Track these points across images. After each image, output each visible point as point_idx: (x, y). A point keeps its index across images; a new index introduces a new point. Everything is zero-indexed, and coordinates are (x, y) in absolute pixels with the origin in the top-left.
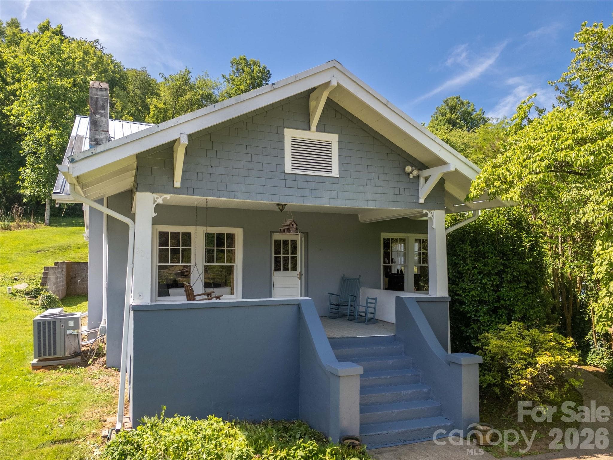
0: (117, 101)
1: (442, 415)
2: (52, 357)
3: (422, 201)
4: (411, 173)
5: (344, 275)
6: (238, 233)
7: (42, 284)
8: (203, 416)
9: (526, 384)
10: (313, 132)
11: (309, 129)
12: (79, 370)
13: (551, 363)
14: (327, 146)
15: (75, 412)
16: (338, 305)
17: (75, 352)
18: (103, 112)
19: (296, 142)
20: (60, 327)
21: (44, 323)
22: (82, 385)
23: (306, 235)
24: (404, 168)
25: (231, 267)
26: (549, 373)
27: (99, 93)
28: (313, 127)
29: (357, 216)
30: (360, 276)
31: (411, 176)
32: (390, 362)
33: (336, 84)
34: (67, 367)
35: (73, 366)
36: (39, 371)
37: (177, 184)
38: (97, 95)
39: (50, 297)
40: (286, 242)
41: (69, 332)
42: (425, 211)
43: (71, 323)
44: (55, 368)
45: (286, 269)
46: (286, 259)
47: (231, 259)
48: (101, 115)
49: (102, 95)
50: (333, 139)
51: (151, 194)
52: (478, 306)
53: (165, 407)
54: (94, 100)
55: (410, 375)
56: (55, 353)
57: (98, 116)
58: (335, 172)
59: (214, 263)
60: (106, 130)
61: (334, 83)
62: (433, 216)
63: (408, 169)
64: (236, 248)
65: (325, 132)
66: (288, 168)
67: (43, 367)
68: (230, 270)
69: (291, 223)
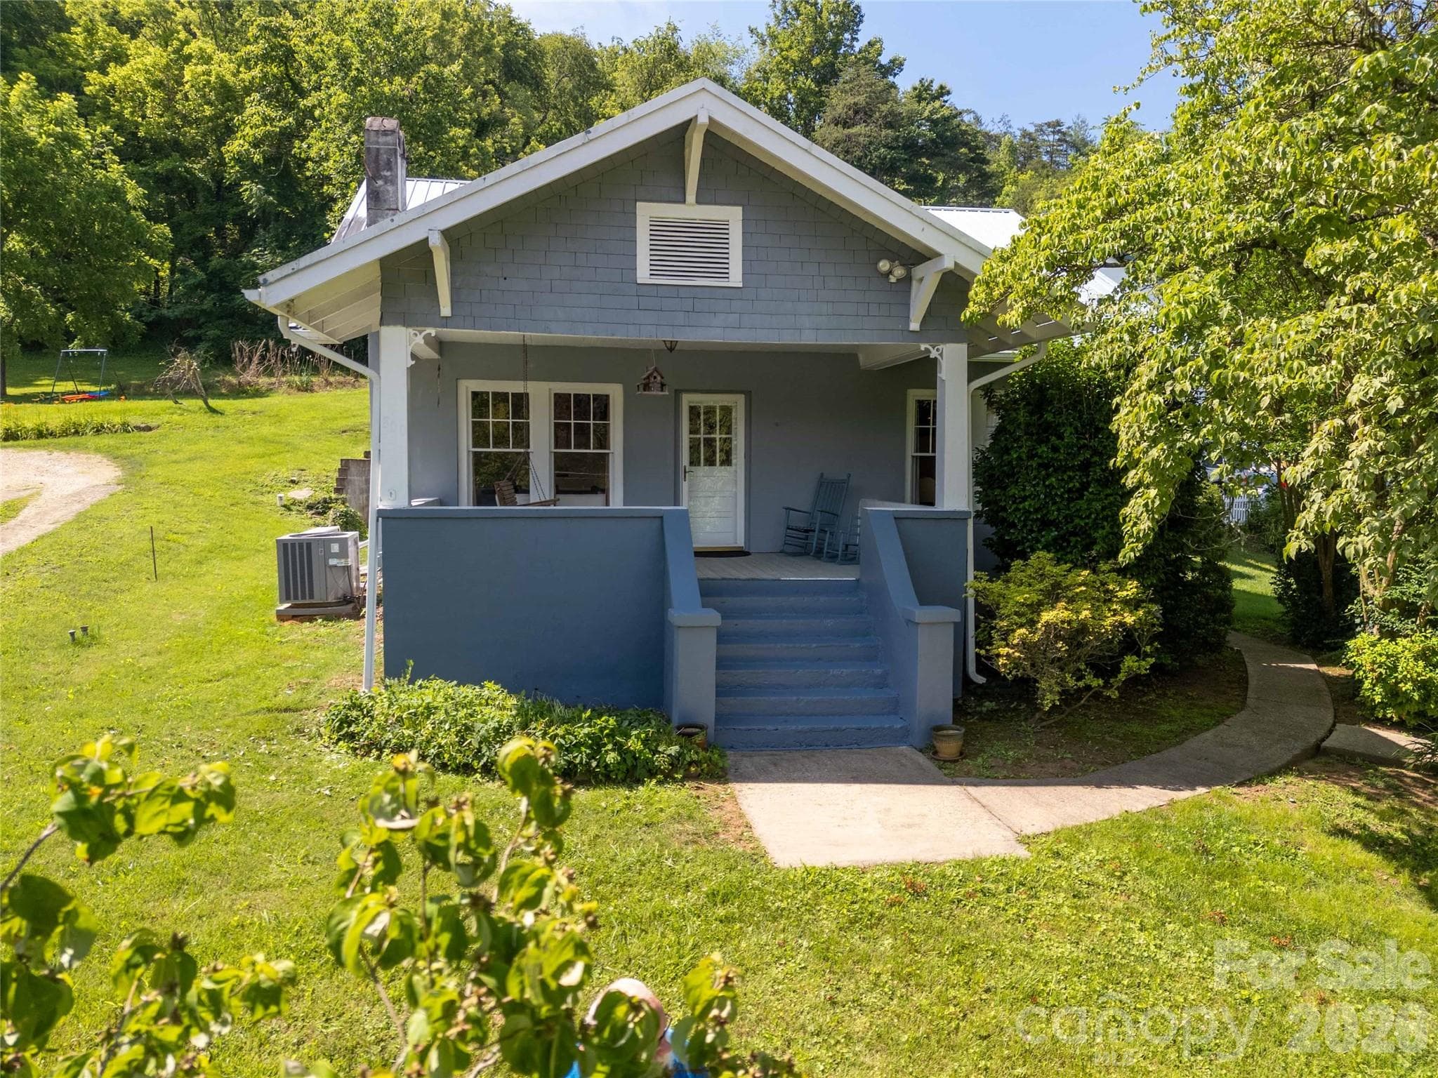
0: (513, 115)
1: (896, 714)
2: (307, 601)
3: (915, 326)
4: (890, 272)
5: (822, 475)
6: (615, 393)
7: (337, 490)
8: (478, 681)
9: (1008, 655)
10: (691, 205)
11: (684, 202)
12: (347, 623)
13: (1063, 622)
14: (721, 229)
15: (318, 677)
16: (807, 531)
17: (345, 597)
18: (388, 174)
19: (659, 228)
20: (317, 553)
21: (293, 545)
22: (342, 644)
23: (748, 394)
24: (876, 264)
25: (604, 457)
26: (1058, 637)
27: (382, 139)
28: (691, 196)
29: (856, 356)
30: (849, 476)
31: (893, 279)
32: (829, 623)
33: (707, 121)
34: (328, 618)
35: (337, 617)
36: (286, 624)
37: (446, 310)
38: (378, 143)
39: (346, 513)
40: (710, 411)
41: (332, 562)
42: (923, 347)
43: (335, 548)
44: (311, 619)
45: (710, 462)
46: (710, 443)
47: (603, 441)
48: (386, 180)
49: (387, 144)
50: (733, 216)
51: (403, 329)
52: (1040, 531)
53: (411, 662)
54: (374, 154)
55: (858, 645)
56: (312, 597)
57: (380, 182)
58: (735, 278)
59: (569, 447)
60: (393, 207)
61: (703, 120)
62: (941, 355)
63: (884, 265)
64: (611, 422)
65: (716, 204)
66: (643, 274)
67: (294, 617)
68: (601, 463)
69: (651, 374)
